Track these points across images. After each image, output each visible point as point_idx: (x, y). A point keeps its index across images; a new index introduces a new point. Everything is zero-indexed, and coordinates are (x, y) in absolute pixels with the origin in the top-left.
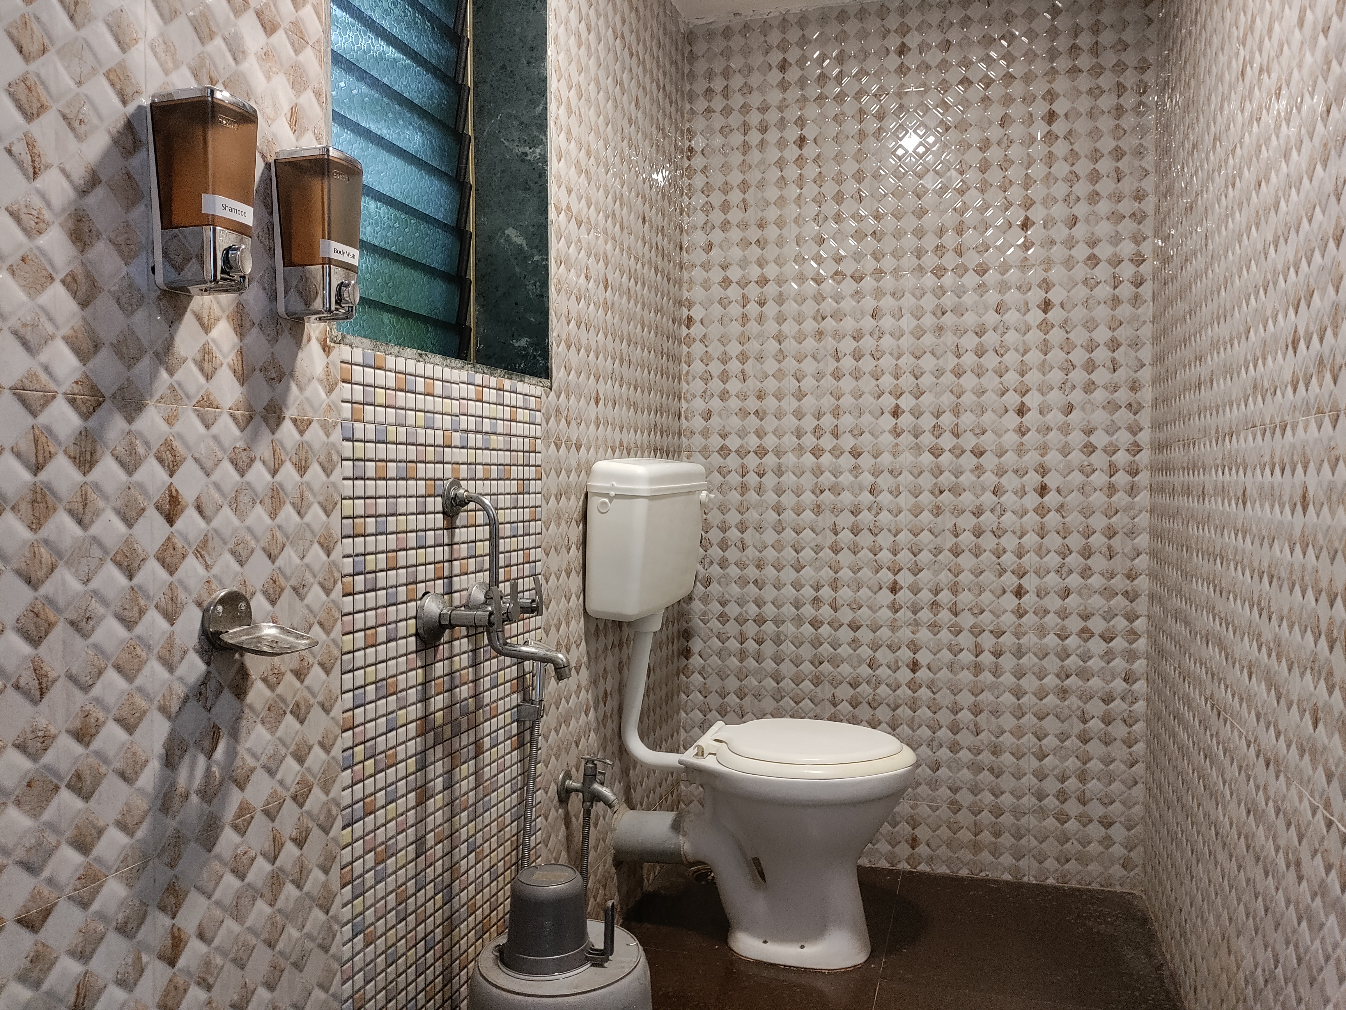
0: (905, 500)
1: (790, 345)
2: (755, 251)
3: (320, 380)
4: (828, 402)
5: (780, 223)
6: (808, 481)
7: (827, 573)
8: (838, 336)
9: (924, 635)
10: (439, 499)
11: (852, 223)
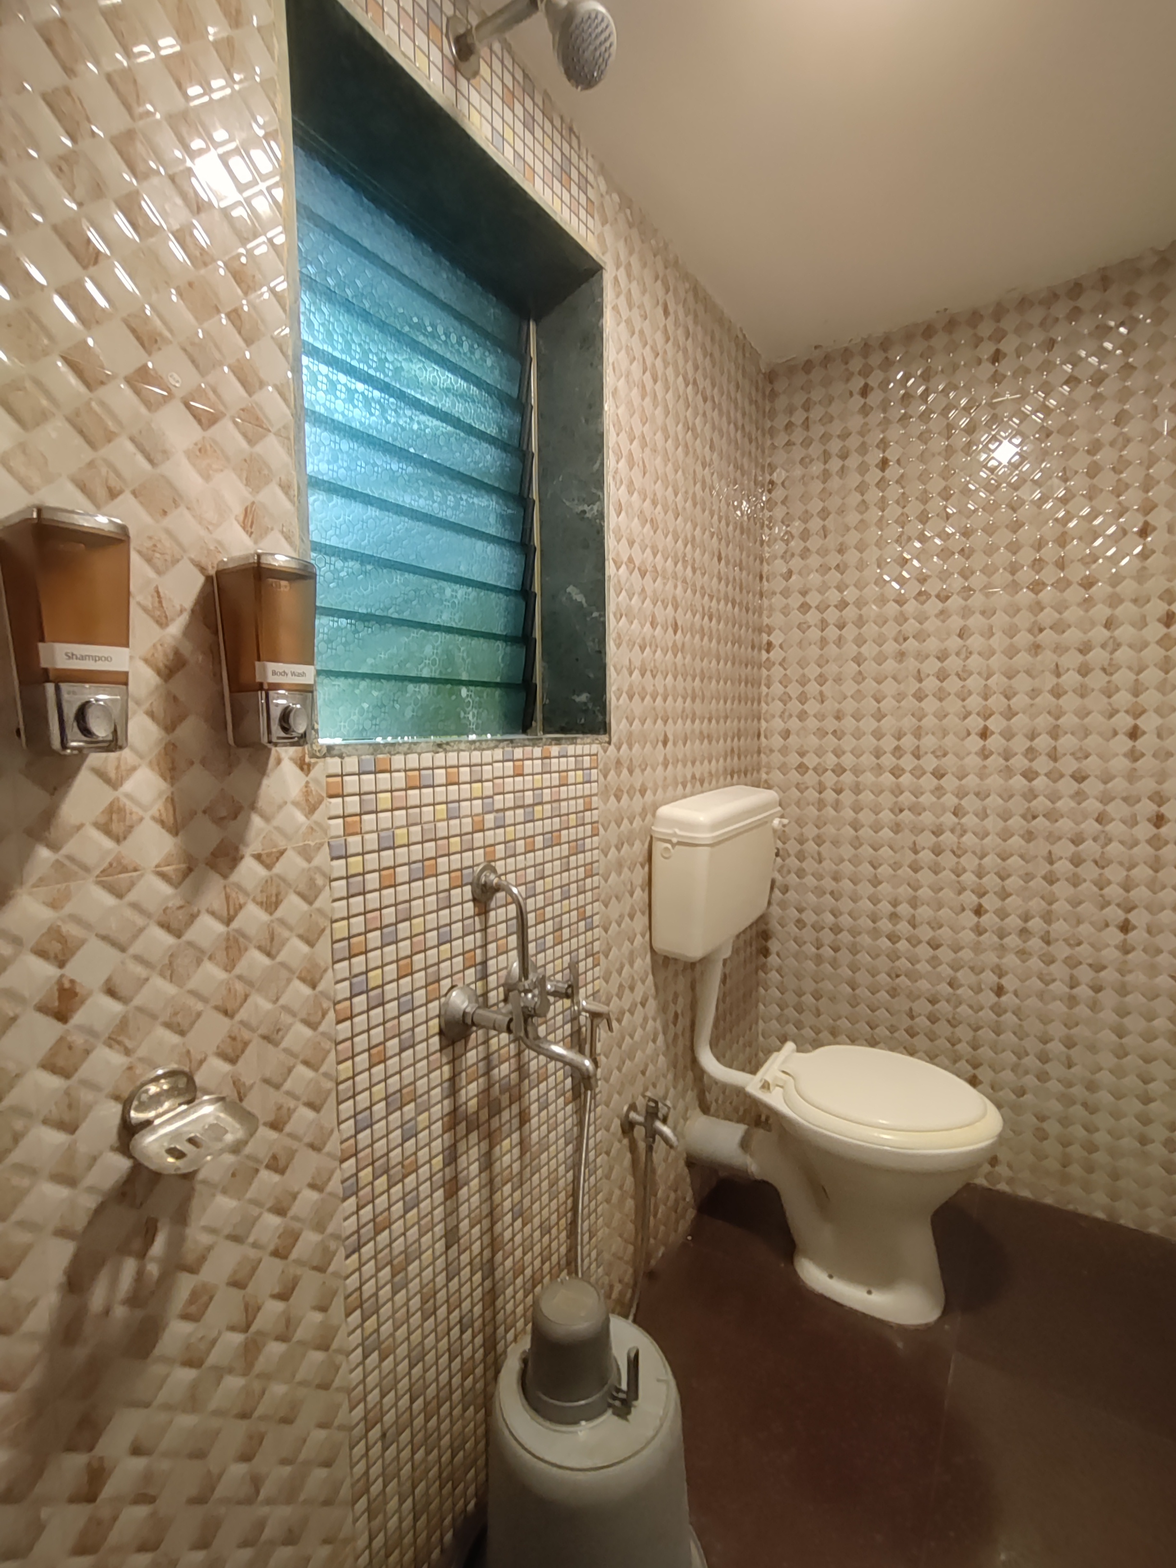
0: (992, 823)
1: (870, 667)
2: (834, 576)
3: (296, 804)
4: (908, 723)
5: (861, 547)
6: (887, 799)
7: (904, 891)
8: (921, 657)
9: (1011, 960)
10: (468, 889)
11: (938, 541)
